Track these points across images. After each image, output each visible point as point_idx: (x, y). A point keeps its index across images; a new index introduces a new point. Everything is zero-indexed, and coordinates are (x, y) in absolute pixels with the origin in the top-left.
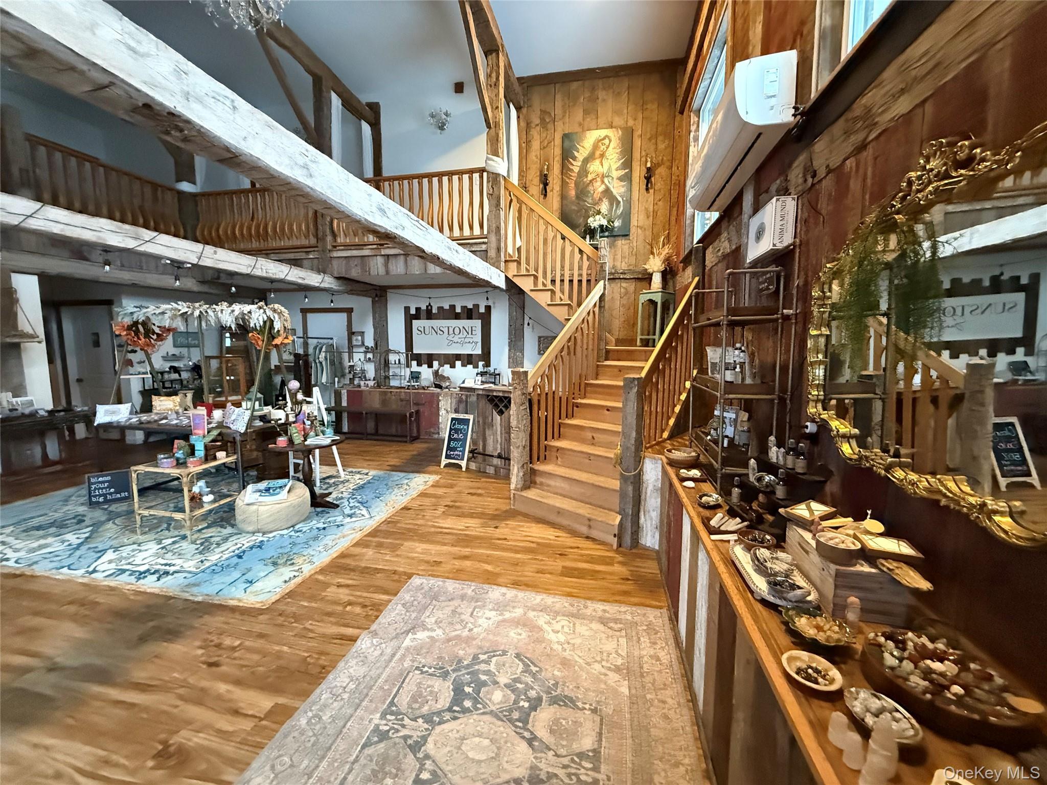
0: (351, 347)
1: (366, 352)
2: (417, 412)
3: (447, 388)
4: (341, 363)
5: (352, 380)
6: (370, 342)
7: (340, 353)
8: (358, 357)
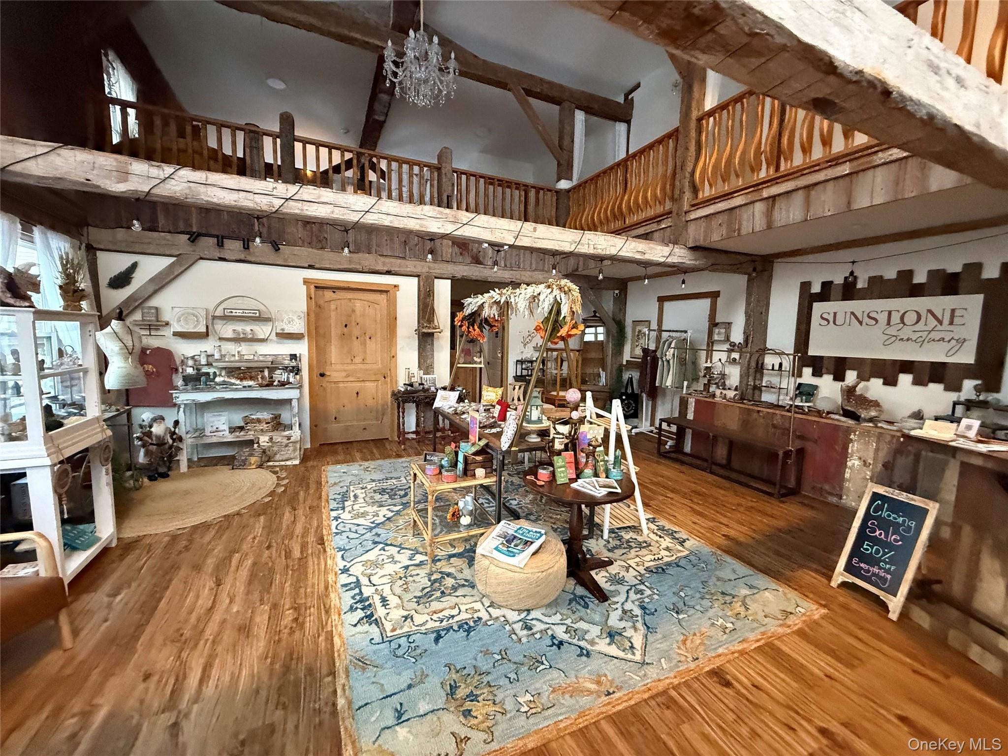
0: (711, 343)
1: (730, 351)
2: (801, 452)
3: (871, 420)
4: (695, 363)
5: (707, 386)
6: (737, 336)
7: (695, 350)
8: (720, 356)
